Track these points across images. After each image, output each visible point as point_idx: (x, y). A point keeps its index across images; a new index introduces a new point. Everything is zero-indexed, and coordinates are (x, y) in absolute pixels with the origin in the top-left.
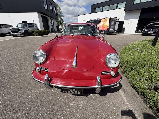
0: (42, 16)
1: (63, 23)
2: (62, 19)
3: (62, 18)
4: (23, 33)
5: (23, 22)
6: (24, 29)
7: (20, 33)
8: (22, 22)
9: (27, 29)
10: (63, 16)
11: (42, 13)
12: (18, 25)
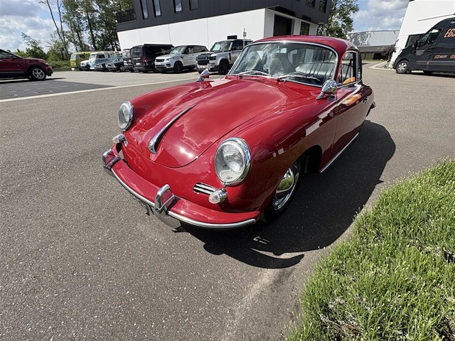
0: (276, 17)
1: (350, 35)
2: (349, 21)
3: (351, 17)
4: (216, 67)
5: (229, 38)
6: (220, 56)
7: (211, 67)
8: (226, 39)
9: (229, 57)
10: (355, 9)
11: (278, 9)
12: (214, 46)
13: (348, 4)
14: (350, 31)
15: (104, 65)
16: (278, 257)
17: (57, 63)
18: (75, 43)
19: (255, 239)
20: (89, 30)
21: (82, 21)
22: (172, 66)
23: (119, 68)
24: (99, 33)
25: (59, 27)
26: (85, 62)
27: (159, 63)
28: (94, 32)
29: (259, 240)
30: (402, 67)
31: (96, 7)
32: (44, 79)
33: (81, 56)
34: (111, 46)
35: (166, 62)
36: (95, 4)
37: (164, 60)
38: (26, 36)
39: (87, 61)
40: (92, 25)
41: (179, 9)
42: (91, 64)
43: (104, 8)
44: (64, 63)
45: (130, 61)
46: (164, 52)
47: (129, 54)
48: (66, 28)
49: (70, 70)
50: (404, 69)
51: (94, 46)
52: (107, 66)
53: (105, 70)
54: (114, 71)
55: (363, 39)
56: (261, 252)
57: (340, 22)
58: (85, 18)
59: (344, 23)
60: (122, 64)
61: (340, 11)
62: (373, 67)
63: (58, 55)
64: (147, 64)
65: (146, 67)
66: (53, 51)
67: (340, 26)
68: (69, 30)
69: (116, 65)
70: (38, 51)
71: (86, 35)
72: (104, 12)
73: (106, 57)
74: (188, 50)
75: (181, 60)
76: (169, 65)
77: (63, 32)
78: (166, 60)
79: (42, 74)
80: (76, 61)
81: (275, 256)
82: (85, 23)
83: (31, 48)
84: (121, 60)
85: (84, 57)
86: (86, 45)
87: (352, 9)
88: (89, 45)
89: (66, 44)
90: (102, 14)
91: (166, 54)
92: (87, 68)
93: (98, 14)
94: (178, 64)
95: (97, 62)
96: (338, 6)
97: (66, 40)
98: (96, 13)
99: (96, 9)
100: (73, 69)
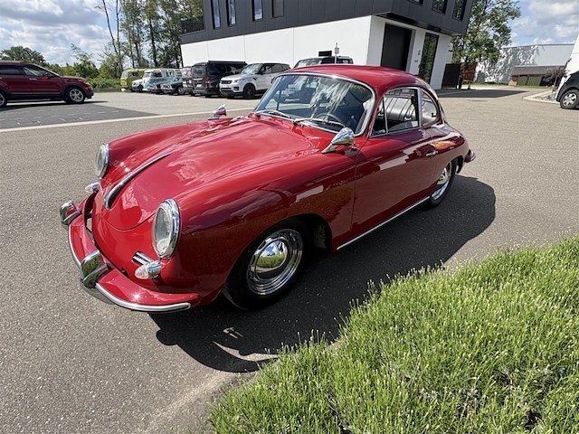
5: (321, 54)
11: (390, 16)
12: (297, 65)
13: (505, 6)
14: (507, 44)
15: (159, 86)
16: (242, 357)
17: (107, 81)
18: (132, 56)
19: (225, 331)
20: (151, 41)
21: (143, 30)
22: (241, 90)
23: (176, 90)
24: (163, 45)
25: (115, 37)
26: (137, 82)
27: (225, 86)
28: (156, 43)
29: (230, 332)
30: (570, 99)
31: (161, 12)
32: (83, 102)
33: (133, 74)
34: (175, 62)
35: (233, 84)
36: (161, 10)
37: (231, 82)
38: (76, 48)
39: (140, 80)
40: (154, 35)
41: (258, 16)
42: (144, 85)
43: (171, 14)
44: (115, 81)
45: (190, 82)
46: (234, 72)
47: (189, 73)
48: (124, 39)
49: (120, 90)
50: (572, 102)
51: (155, 61)
52: (162, 88)
53: (159, 92)
54: (171, 94)
55: (526, 57)
56: (224, 348)
57: (492, 33)
58: (146, 26)
59: (497, 34)
60: (181, 85)
61: (492, 17)
62: (530, 98)
63: (111, 71)
64: (211, 86)
65: (209, 90)
66: (105, 67)
67: (491, 38)
68: (127, 41)
69: (173, 86)
70: (87, 66)
71: (146, 47)
72: (170, 19)
73: (164, 76)
74: (265, 69)
75: (253, 82)
76: (237, 88)
77: (119, 44)
78: (234, 81)
79: (80, 96)
80: (127, 81)
81: (239, 356)
82: (146, 32)
83: (80, 63)
84: (180, 81)
85: (136, 75)
86: (144, 60)
87: (509, 14)
88: (149, 60)
89: (121, 58)
90: (168, 22)
91: (237, 73)
92: (140, 89)
93: (162, 22)
94: (249, 87)
95: (152, 81)
96: (488, 11)
97: (122, 53)
98: (160, 20)
99: (160, 15)
100: (123, 90)
